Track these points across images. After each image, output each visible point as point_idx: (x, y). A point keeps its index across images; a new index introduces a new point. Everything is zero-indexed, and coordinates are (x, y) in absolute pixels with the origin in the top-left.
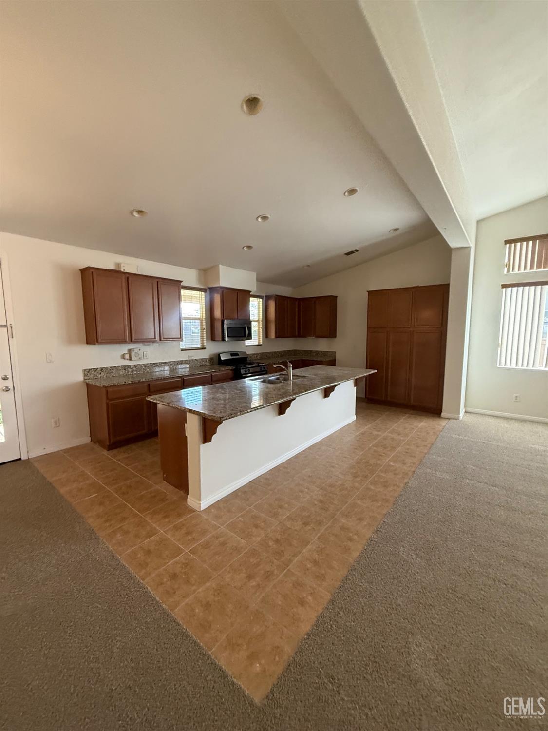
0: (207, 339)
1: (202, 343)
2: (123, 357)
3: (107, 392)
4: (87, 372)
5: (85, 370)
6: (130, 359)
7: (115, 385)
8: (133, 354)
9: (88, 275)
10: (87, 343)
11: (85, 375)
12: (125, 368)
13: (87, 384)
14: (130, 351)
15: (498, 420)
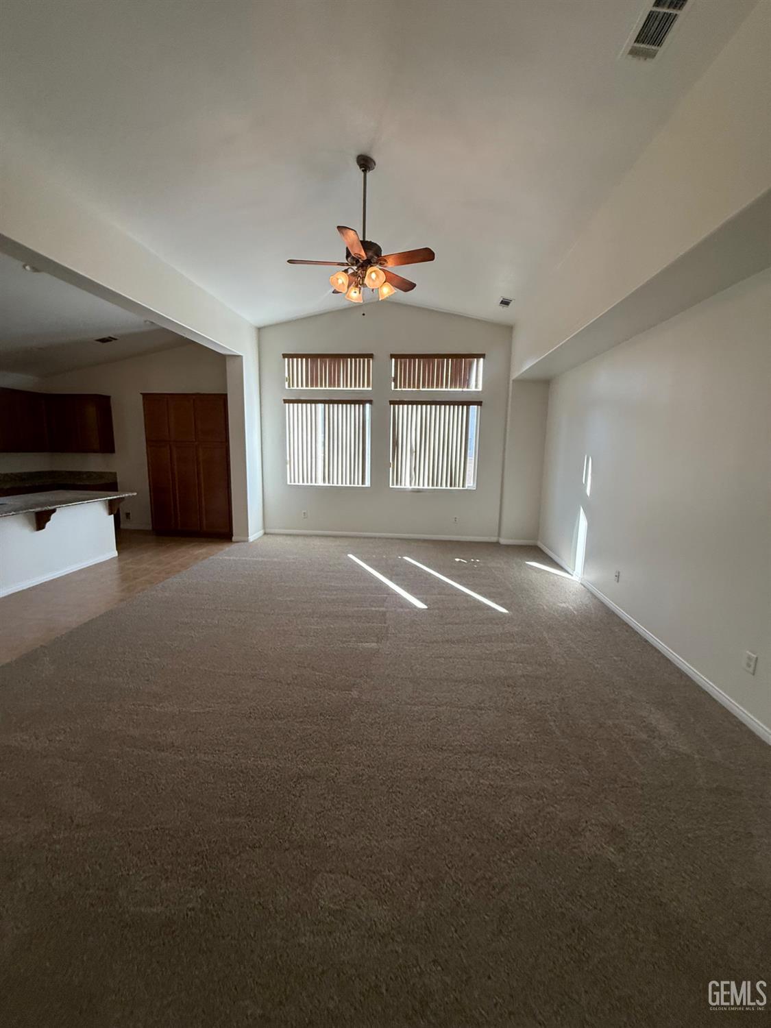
15: (289, 538)
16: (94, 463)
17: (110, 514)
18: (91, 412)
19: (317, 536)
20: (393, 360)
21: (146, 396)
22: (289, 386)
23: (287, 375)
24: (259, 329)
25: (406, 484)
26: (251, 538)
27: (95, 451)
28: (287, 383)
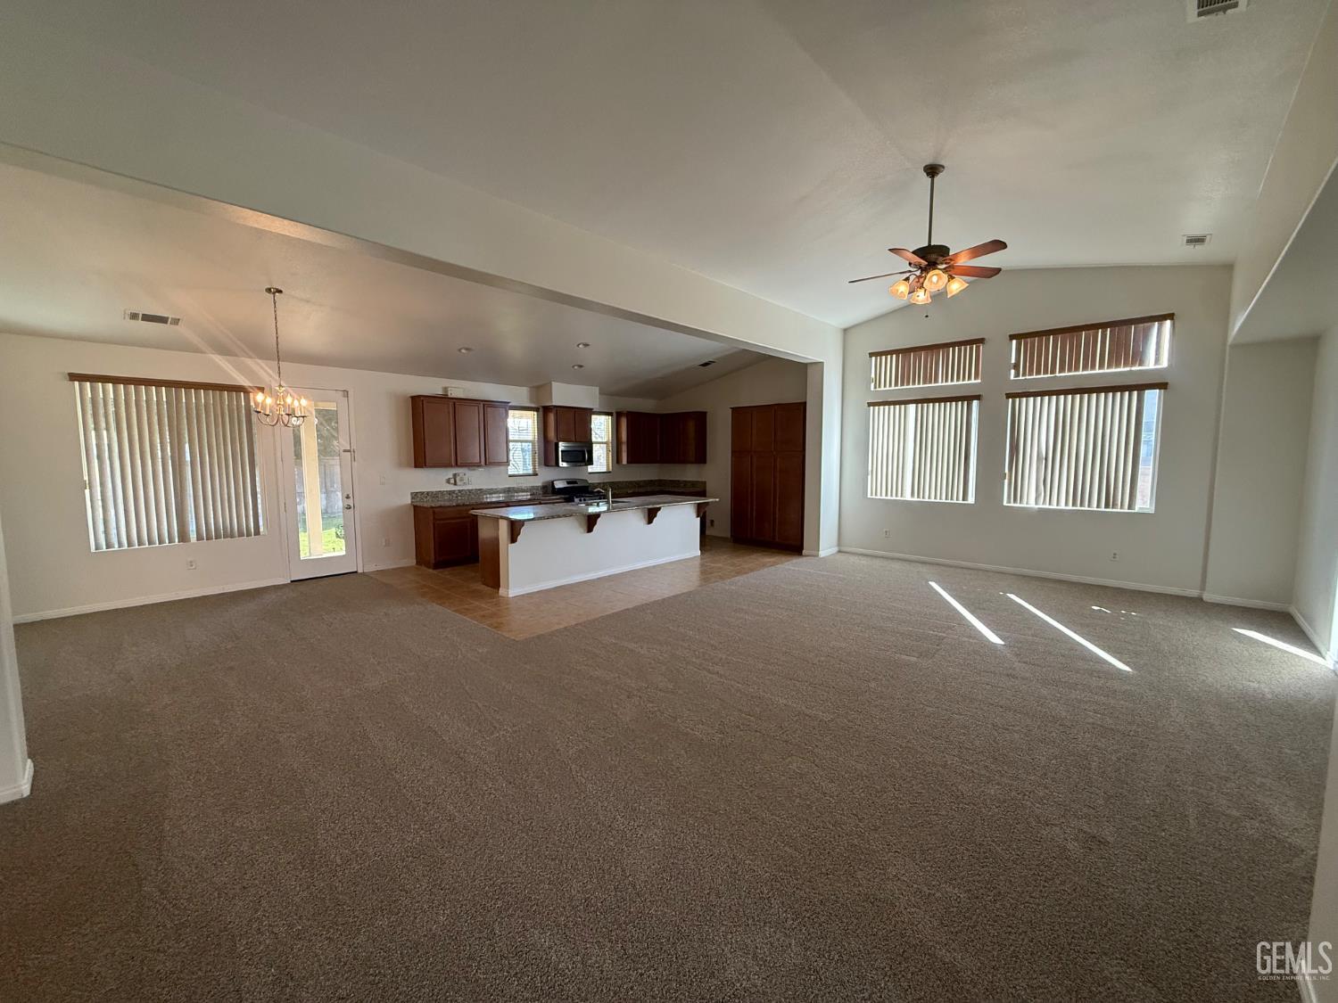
0: (540, 464)
1: (534, 468)
2: (448, 481)
3: (434, 512)
4: (414, 495)
5: (412, 493)
6: (455, 484)
7: (440, 507)
8: (458, 479)
9: (418, 405)
10: (416, 466)
11: (412, 498)
12: (450, 493)
13: (415, 507)
14: (455, 475)
15: (865, 558)
16: (690, 473)
17: (698, 517)
18: (691, 426)
19: (899, 559)
20: (1014, 342)
21: (735, 410)
22: (875, 387)
23: (873, 376)
24: (845, 330)
25: (1030, 501)
26: (823, 553)
27: (692, 463)
28: (873, 385)
